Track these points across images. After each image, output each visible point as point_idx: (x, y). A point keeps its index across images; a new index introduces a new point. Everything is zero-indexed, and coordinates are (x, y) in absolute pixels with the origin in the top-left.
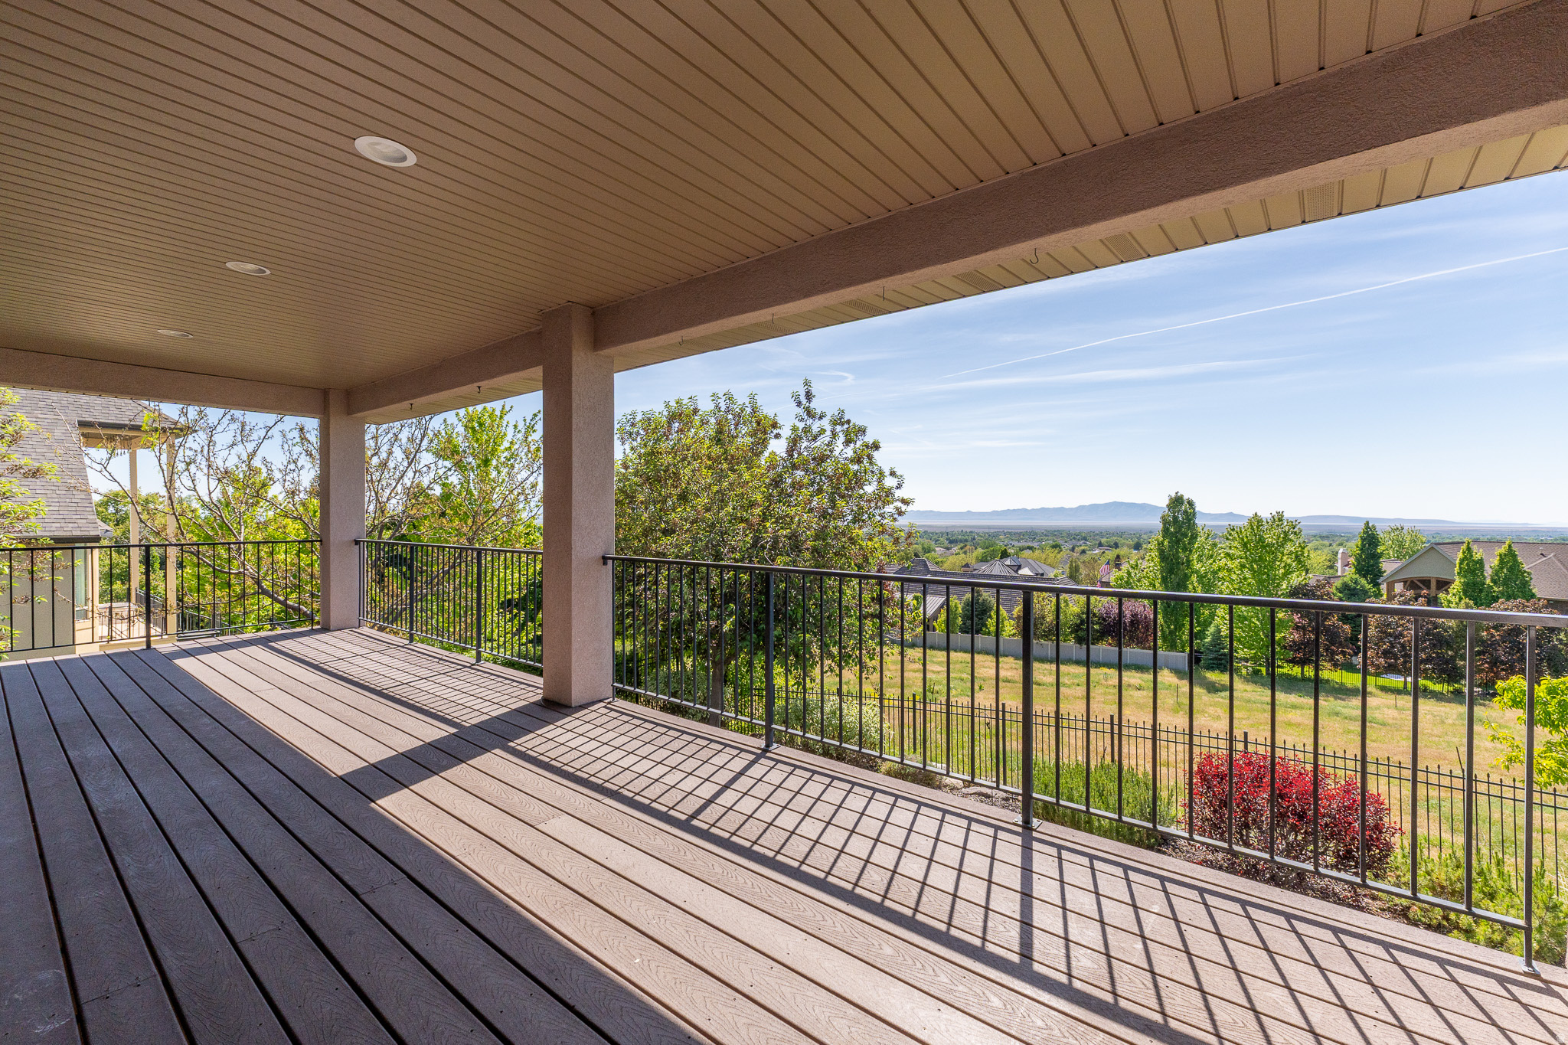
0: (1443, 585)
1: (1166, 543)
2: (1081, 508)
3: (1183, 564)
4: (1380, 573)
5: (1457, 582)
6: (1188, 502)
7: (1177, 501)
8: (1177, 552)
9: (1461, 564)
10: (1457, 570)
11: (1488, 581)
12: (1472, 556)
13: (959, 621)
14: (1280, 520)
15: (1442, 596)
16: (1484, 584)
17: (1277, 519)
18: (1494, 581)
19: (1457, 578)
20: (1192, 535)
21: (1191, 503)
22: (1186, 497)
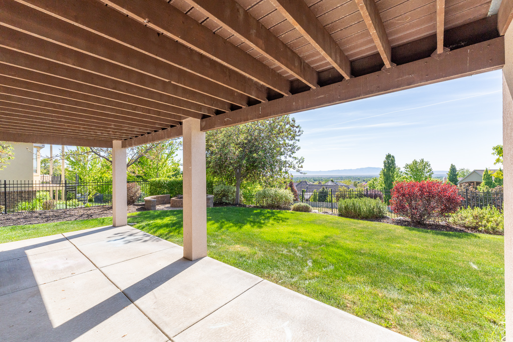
0: (478, 184)
1: (385, 170)
2: (357, 169)
3: (391, 177)
4: (457, 181)
5: (483, 182)
6: (392, 157)
7: (389, 156)
8: (389, 173)
9: (484, 176)
10: (483, 178)
11: (494, 181)
12: (488, 173)
13: (317, 198)
14: (423, 161)
15: (478, 187)
16: (492, 182)
17: (421, 161)
18: (495, 181)
19: (483, 181)
20: (394, 167)
21: (393, 157)
22: (391, 155)
